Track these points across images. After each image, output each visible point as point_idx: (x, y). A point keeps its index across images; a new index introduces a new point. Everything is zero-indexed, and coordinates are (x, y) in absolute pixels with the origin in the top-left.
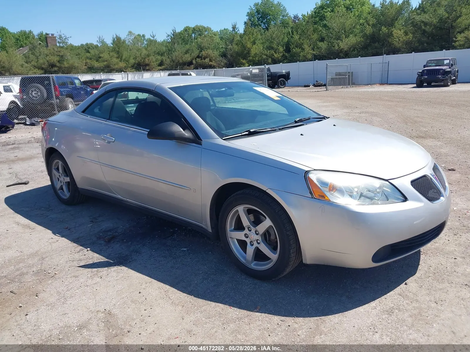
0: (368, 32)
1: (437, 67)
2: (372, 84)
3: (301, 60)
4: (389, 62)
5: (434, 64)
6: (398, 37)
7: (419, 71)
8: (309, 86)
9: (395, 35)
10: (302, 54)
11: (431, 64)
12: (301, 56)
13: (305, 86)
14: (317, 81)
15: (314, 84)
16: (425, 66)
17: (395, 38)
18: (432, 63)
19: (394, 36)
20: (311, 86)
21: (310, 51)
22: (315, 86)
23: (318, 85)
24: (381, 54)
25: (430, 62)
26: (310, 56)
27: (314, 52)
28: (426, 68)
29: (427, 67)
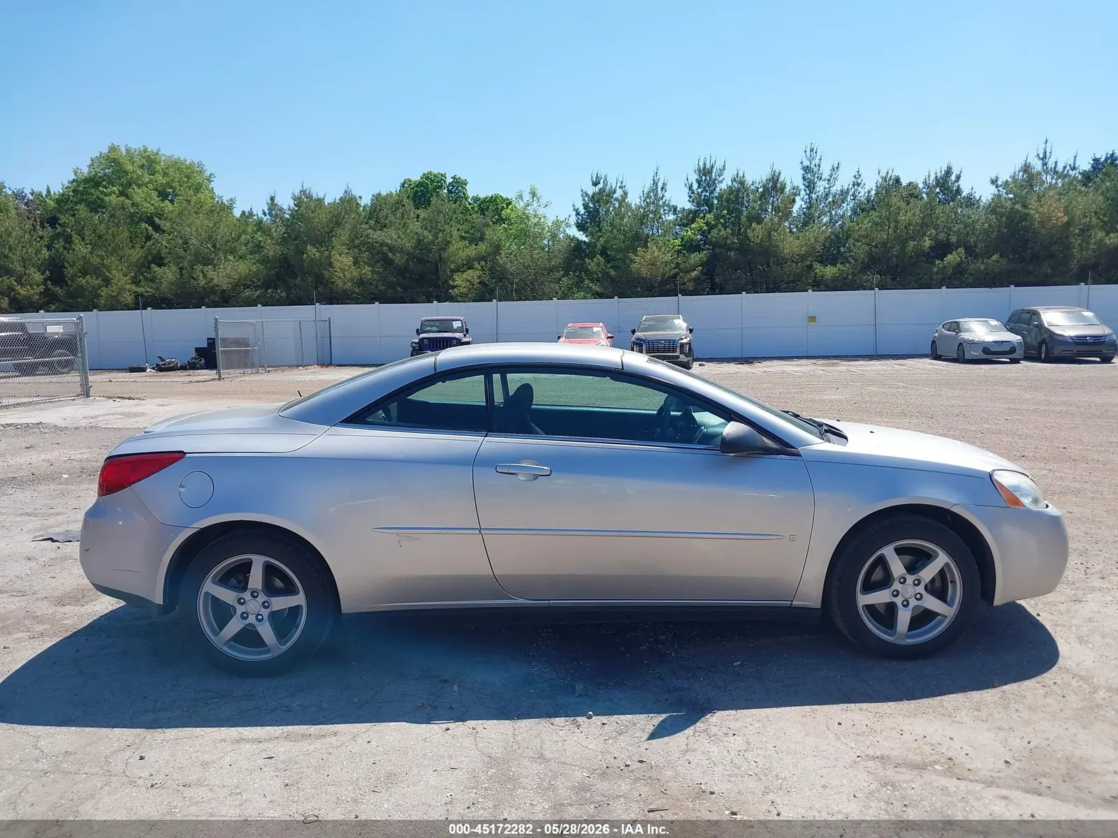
0: (271, 253)
1: (446, 335)
2: (305, 366)
3: (104, 307)
4: (329, 319)
5: (435, 329)
6: (343, 270)
7: (414, 341)
8: (144, 370)
9: (335, 264)
10: (104, 292)
11: (429, 328)
12: (102, 296)
13: (132, 370)
14: (162, 360)
15: (157, 365)
16: (418, 332)
17: (336, 271)
18: (432, 326)
19: (333, 268)
20: (148, 370)
21: (128, 287)
22: (160, 369)
23: (167, 368)
24: (310, 302)
25: (426, 323)
26: (128, 298)
27: (139, 290)
28: (423, 335)
29: (424, 332)
